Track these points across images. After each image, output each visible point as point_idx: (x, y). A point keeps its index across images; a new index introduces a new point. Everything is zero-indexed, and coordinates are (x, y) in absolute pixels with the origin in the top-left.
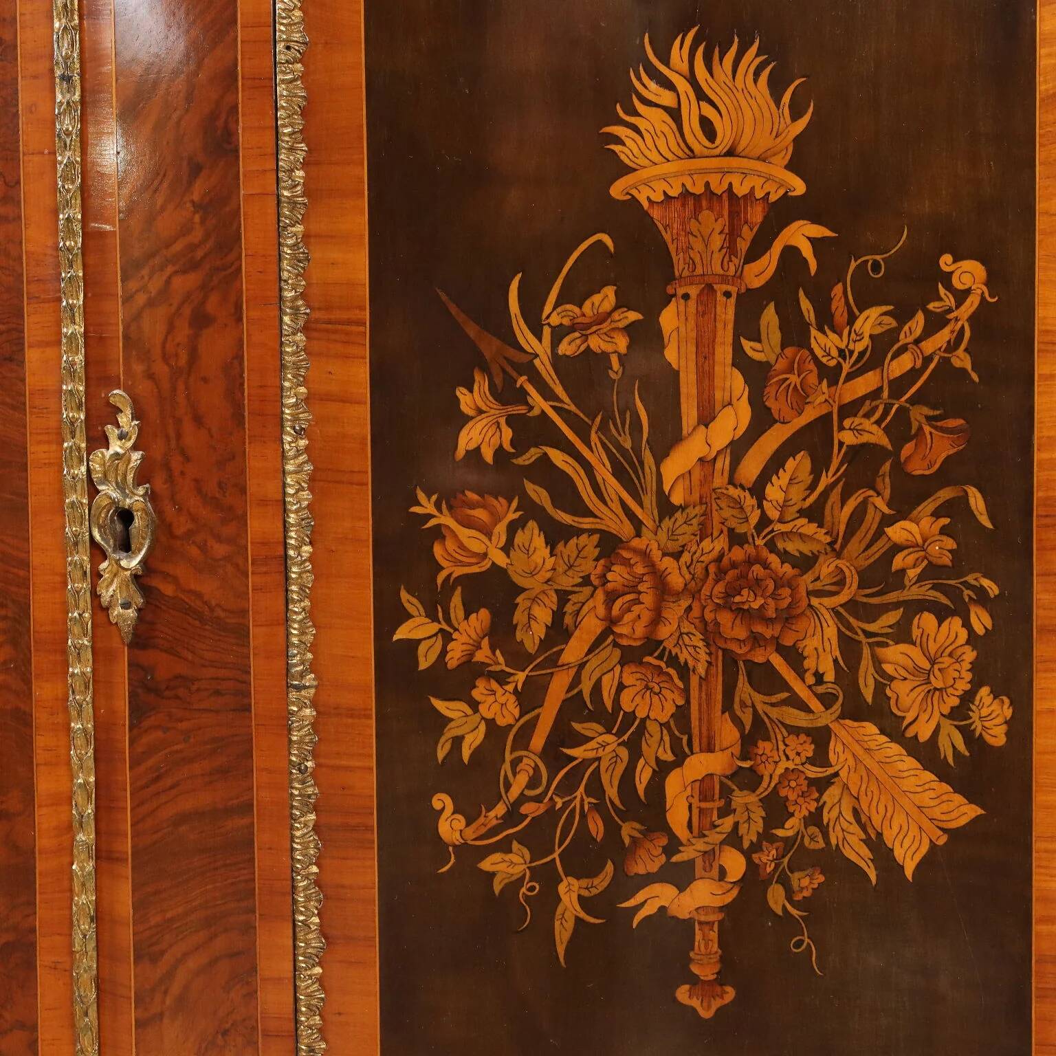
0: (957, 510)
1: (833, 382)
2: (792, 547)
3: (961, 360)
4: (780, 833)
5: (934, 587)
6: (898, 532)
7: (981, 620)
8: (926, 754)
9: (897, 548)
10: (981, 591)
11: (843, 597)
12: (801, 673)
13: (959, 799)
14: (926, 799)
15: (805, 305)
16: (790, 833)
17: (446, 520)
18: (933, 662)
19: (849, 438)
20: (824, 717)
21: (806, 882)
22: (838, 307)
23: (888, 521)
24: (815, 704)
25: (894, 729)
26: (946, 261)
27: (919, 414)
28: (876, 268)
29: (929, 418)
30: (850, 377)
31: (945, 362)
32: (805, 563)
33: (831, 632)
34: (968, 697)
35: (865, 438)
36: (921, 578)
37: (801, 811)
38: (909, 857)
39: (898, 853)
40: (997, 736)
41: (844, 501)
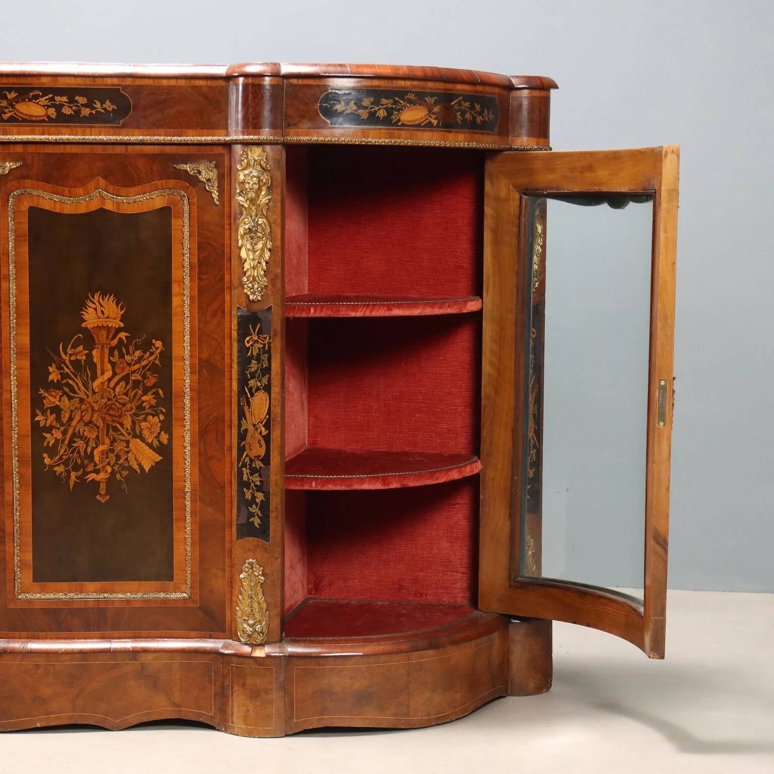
0: (157, 393)
1: (130, 366)
2: (122, 401)
3: (157, 362)
4: (119, 462)
5: (152, 410)
6: (143, 398)
7: (162, 417)
8: (150, 446)
9: (144, 402)
10: (162, 411)
11: (133, 412)
12: (123, 428)
13: (157, 455)
14: (150, 455)
15: (124, 350)
16: (121, 463)
17: (46, 395)
18: (152, 426)
19: (133, 378)
20: (129, 438)
21: (125, 473)
22: (131, 351)
23: (142, 396)
24: (126, 435)
25: (143, 440)
26: (154, 341)
27: (148, 373)
28: (139, 341)
29: (150, 374)
30: (134, 365)
31: (153, 363)
32: (124, 405)
33: (130, 419)
34: (159, 434)
35: (136, 378)
36: (149, 408)
37: (124, 457)
38: (147, 468)
39: (144, 467)
40: (165, 442)
41: (132, 391)
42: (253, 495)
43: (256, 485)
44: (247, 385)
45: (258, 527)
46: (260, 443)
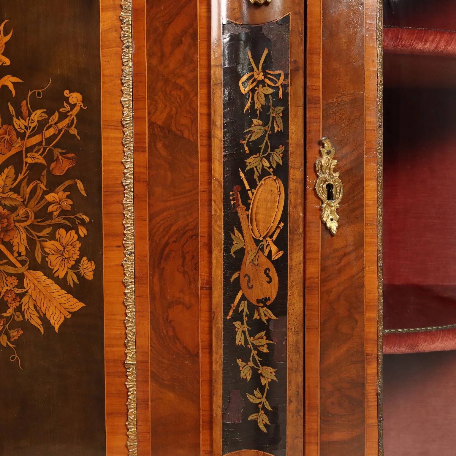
0: (72, 188)
1: (23, 138)
2: (8, 203)
3: (73, 131)
4: (5, 315)
5: (64, 219)
6: (49, 197)
7: (83, 231)
8: (62, 283)
9: (50, 203)
10: (83, 220)
11: (29, 222)
12: (12, 252)
13: (75, 300)
14: (62, 300)
15: (11, 108)
16: (9, 315)
18: (64, 248)
19: (29, 160)
20: (21, 269)
21: (15, 334)
22: (24, 109)
23: (46, 193)
24: (18, 265)
25: (49, 273)
26: (66, 93)
27: (57, 152)
28: (39, 94)
29: (61, 153)
30: (30, 137)
31: (67, 132)
32: (13, 209)
33: (24, 236)
34: (78, 261)
35: (36, 161)
36: (59, 215)
37: (13, 306)
38: (56, 323)
39: (52, 322)
40: (90, 276)
41: (28, 185)
42: (255, 371)
43: (260, 354)
44: (243, 166)
45: (264, 430)
46: (267, 275)
